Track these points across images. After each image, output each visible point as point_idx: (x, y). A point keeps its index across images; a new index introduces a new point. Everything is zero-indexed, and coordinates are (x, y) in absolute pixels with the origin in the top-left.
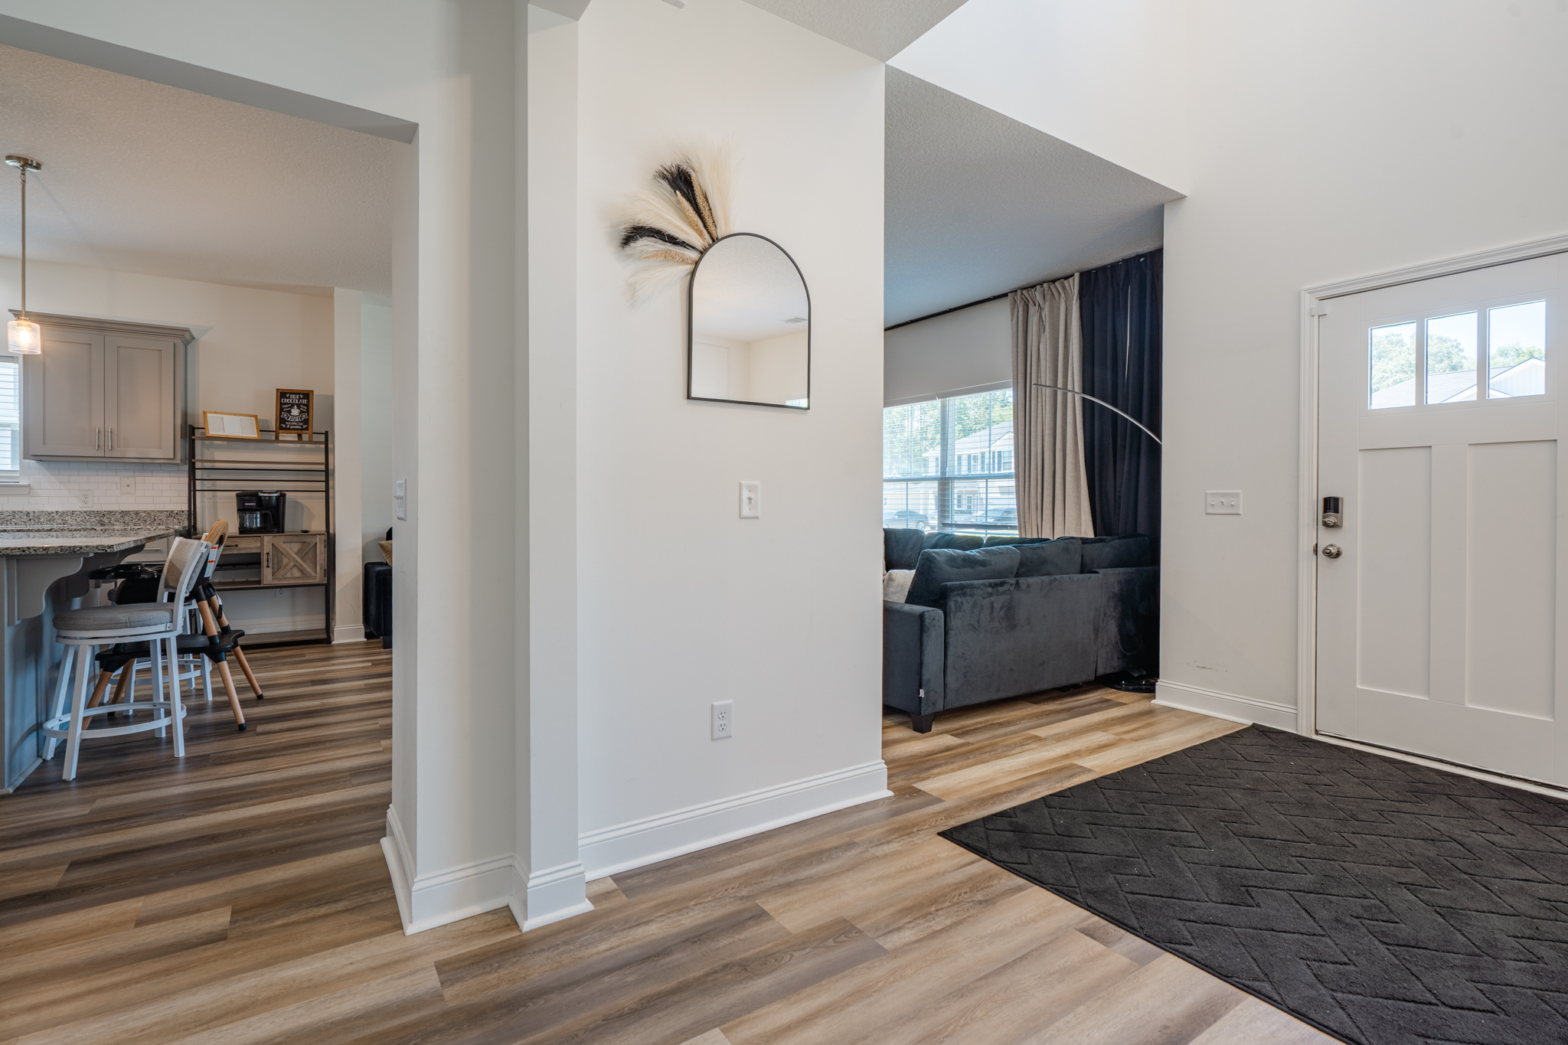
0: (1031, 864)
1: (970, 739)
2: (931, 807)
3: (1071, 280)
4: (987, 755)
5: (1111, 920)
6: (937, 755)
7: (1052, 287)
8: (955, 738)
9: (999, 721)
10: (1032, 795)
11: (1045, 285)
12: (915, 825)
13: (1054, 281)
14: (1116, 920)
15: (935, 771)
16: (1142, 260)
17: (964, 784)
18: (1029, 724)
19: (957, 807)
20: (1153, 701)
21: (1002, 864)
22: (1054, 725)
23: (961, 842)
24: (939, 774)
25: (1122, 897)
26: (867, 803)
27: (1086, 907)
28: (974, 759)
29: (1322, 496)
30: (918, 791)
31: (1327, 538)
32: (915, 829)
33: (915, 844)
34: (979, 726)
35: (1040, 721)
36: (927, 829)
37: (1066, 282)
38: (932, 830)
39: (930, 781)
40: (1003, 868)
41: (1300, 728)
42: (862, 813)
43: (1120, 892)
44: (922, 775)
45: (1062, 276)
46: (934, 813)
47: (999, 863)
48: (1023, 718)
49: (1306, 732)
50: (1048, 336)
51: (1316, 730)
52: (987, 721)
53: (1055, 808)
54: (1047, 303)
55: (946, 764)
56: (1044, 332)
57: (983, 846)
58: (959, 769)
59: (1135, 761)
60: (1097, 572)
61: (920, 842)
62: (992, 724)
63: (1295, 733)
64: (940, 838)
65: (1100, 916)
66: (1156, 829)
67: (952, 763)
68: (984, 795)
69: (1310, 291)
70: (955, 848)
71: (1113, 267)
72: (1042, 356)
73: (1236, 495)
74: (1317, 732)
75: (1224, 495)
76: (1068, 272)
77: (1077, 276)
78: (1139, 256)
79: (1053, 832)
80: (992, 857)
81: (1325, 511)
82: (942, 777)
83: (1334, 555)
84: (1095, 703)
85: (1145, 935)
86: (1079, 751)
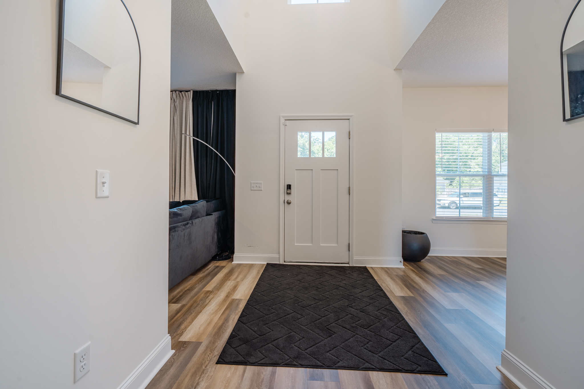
0: (266, 357)
1: (184, 302)
2: (199, 349)
3: (189, 93)
4: (197, 308)
5: (313, 367)
6: (176, 317)
7: (180, 93)
8: (176, 305)
9: (187, 288)
10: (233, 321)
11: (177, 92)
12: (201, 364)
13: (181, 91)
14: (315, 366)
15: (183, 327)
16: (218, 92)
17: (202, 328)
18: (200, 286)
19: (210, 342)
20: (233, 263)
21: (256, 364)
22: (210, 283)
23: (231, 362)
24: (186, 328)
25: (304, 353)
26: (166, 365)
27: (301, 366)
28: (194, 313)
29: (286, 184)
30: (185, 343)
31: (288, 198)
32: (204, 367)
33: (211, 376)
34: (181, 294)
35: (203, 283)
36: (209, 363)
37: (186, 93)
38: (211, 363)
39: (185, 334)
40: (258, 366)
41: (280, 261)
42: (168, 373)
43: (302, 351)
44: (179, 332)
45: (184, 90)
46: (204, 352)
47: (255, 364)
48: (195, 284)
49: (282, 262)
50: (178, 114)
51: (284, 261)
52: (182, 290)
53: (248, 323)
54: (178, 100)
55: (184, 320)
56: (176, 112)
57: (241, 358)
58: (193, 321)
59: (250, 290)
60: (212, 215)
61: (212, 374)
62: (185, 291)
63: (279, 263)
64: (219, 365)
65: (308, 368)
66: (284, 316)
67: (186, 318)
68: (215, 330)
69: (283, 117)
70: (230, 368)
71: (207, 92)
72: (175, 122)
73: (261, 183)
74: (285, 262)
75: (257, 183)
76: (187, 89)
77: (192, 92)
78: (217, 91)
79: (258, 336)
80: (250, 363)
81: (287, 189)
82: (189, 328)
83: (289, 203)
84: (215, 269)
85: (327, 366)
86: (229, 292)
